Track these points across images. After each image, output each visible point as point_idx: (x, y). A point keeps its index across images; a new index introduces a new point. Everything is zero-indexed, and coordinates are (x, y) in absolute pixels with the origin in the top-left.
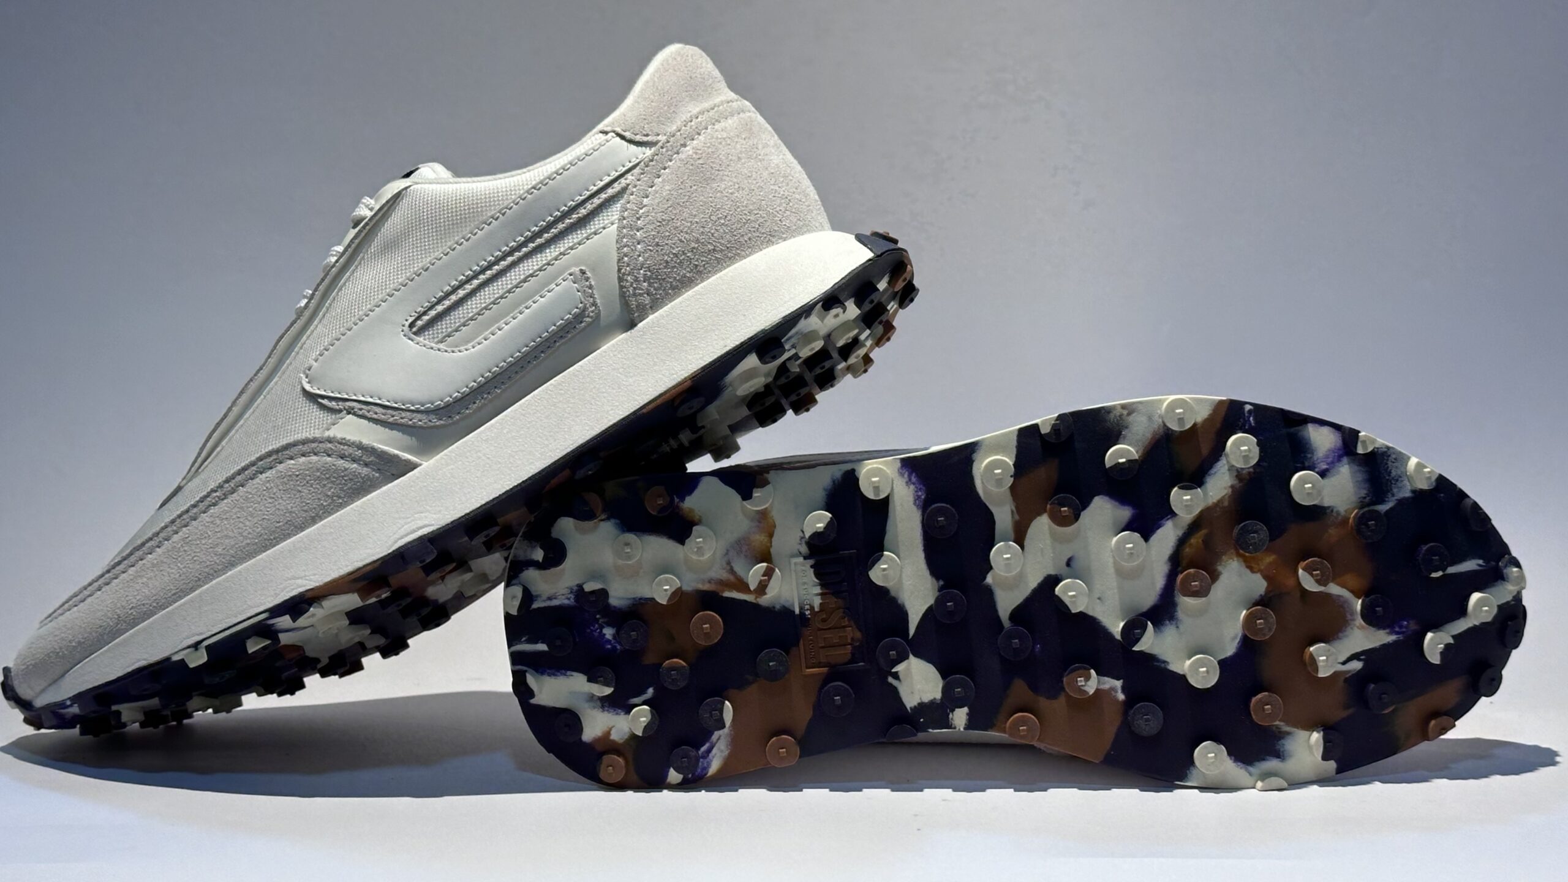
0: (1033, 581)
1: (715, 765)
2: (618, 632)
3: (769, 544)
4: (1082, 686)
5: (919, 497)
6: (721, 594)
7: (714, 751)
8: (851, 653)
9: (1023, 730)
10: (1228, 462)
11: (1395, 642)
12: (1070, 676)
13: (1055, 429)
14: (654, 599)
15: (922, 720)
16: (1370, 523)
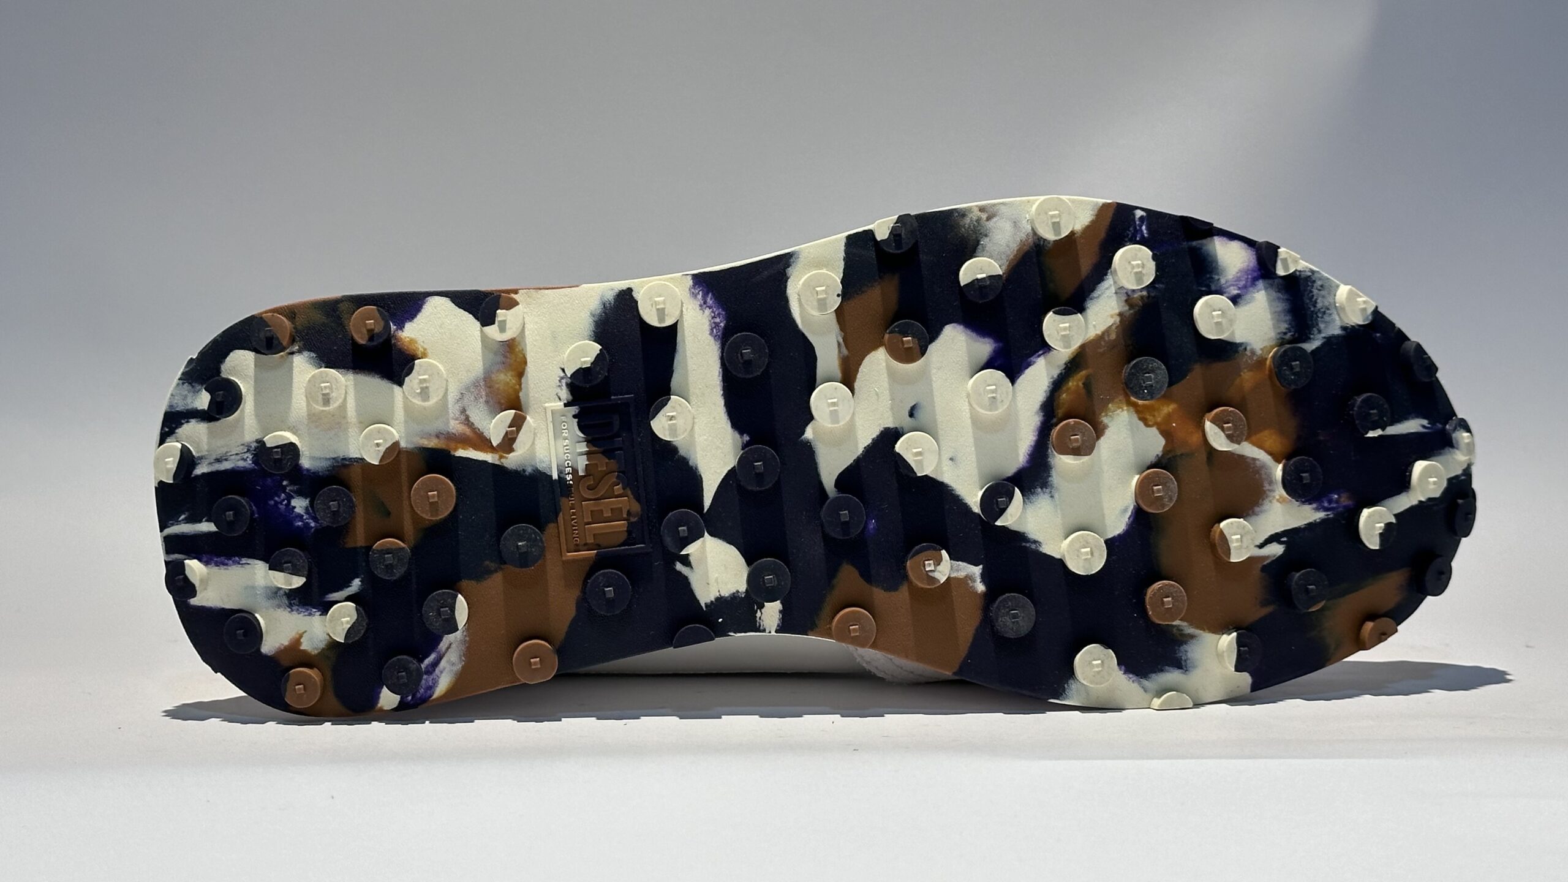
0: (865, 437)
1: (443, 682)
2: (312, 503)
3: (518, 387)
4: (931, 571)
5: (717, 325)
6: (452, 453)
7: (443, 663)
8: (627, 531)
9: (854, 629)
10: (1115, 282)
11: (1324, 521)
12: (916, 558)
13: (895, 234)
14: (363, 459)
15: (720, 620)
16: (1293, 363)
